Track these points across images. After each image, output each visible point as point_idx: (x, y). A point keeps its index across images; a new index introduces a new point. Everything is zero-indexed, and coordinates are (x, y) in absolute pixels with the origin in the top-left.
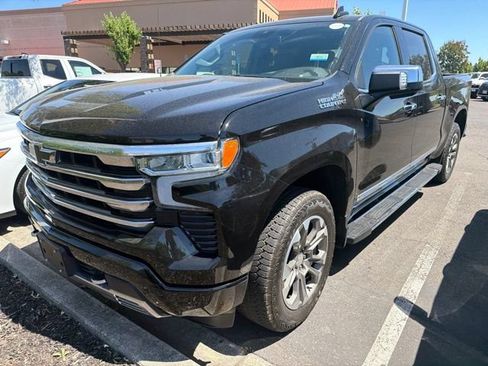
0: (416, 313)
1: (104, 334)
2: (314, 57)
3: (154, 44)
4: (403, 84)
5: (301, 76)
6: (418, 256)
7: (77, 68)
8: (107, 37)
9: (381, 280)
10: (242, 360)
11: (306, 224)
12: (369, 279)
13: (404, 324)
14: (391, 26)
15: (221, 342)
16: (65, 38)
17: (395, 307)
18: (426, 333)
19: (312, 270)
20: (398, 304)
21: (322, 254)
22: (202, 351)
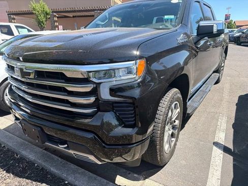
0: (226, 150)
1: (64, 176)
2: (166, 17)
3: (58, 17)
4: (215, 30)
6: (218, 120)
7: (20, 30)
8: (32, 13)
9: (203, 134)
11: (173, 106)
12: (198, 134)
13: (222, 156)
14: (199, 2)
15: (129, 174)
16: (8, 14)
17: (215, 148)
18: (234, 160)
19: (174, 131)
20: (216, 146)
21: (177, 122)
22: (119, 180)
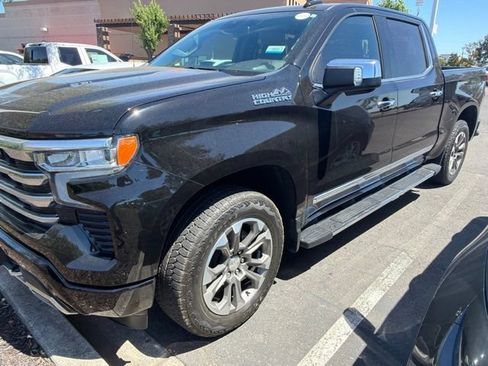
0: (363, 328)
1: (30, 325)
2: (270, 49)
3: (182, 32)
5: (255, 69)
7: (95, 56)
8: (135, 25)
9: (338, 288)
10: (161, 363)
11: (237, 227)
12: (325, 287)
13: (344, 338)
14: (371, 16)
15: (147, 341)
16: (97, 26)
17: (342, 320)
18: (366, 351)
19: (252, 275)
20: (347, 317)
21: (265, 260)
